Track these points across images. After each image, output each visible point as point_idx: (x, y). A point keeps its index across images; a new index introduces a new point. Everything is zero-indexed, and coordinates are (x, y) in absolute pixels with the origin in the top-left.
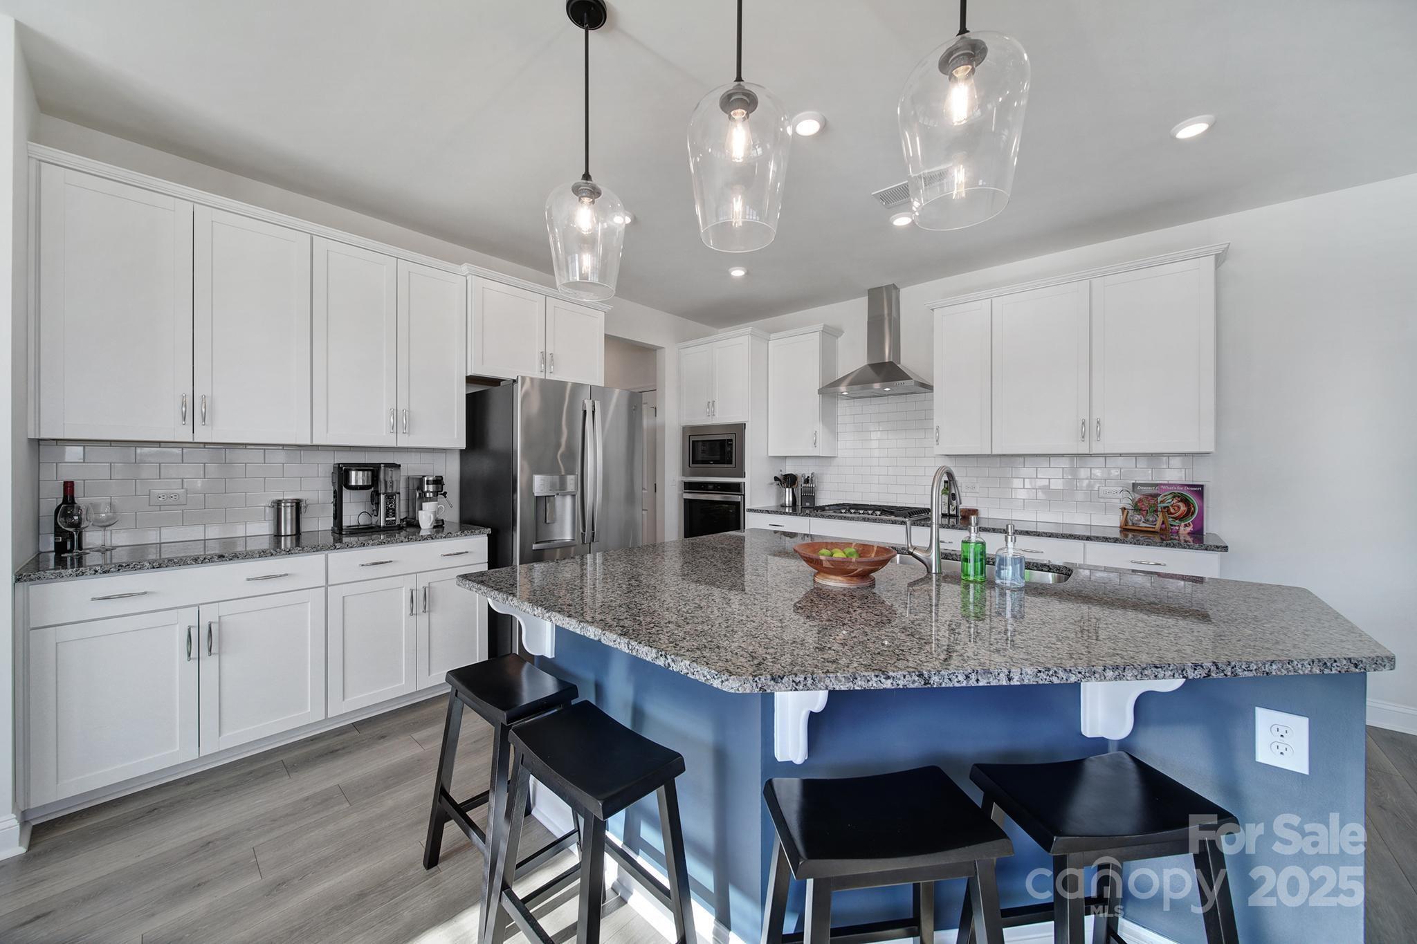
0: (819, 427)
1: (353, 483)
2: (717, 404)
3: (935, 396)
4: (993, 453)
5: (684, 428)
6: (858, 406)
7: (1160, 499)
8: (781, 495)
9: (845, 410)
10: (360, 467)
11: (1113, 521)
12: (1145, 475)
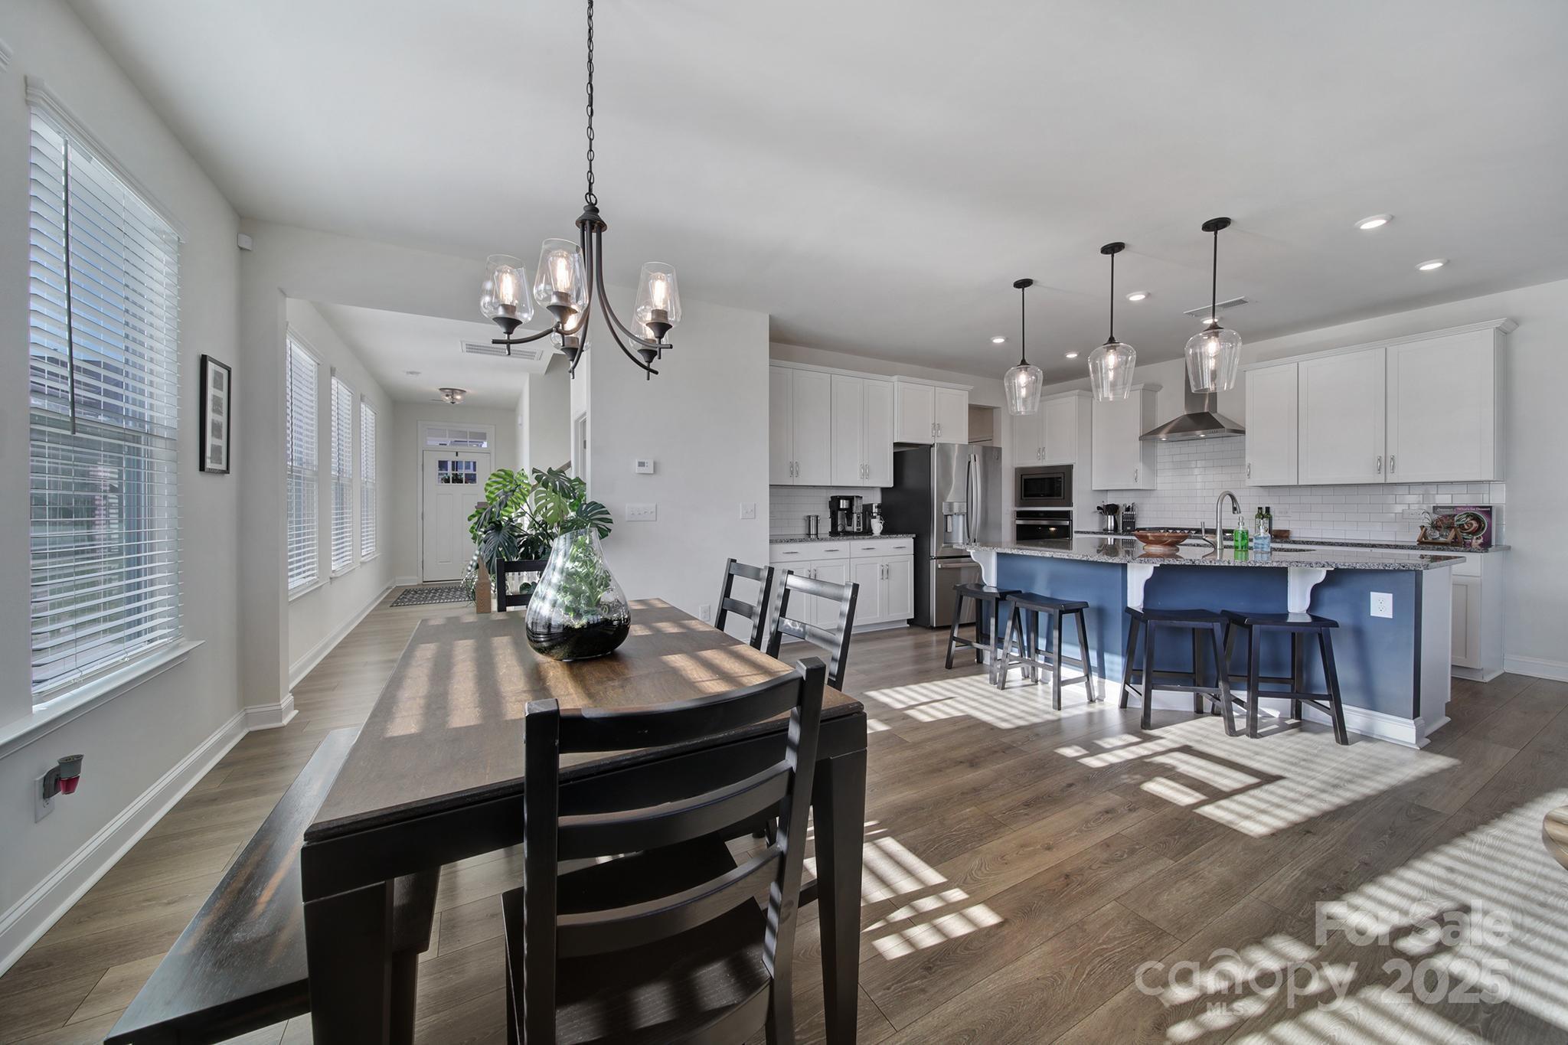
0: (1140, 466)
1: (841, 507)
2: (1046, 450)
3: (1247, 439)
4: (1300, 484)
5: (1016, 469)
6: (1176, 448)
7: (1456, 518)
8: (1104, 522)
9: (1165, 450)
10: (845, 498)
11: (1414, 537)
12: (1444, 499)
